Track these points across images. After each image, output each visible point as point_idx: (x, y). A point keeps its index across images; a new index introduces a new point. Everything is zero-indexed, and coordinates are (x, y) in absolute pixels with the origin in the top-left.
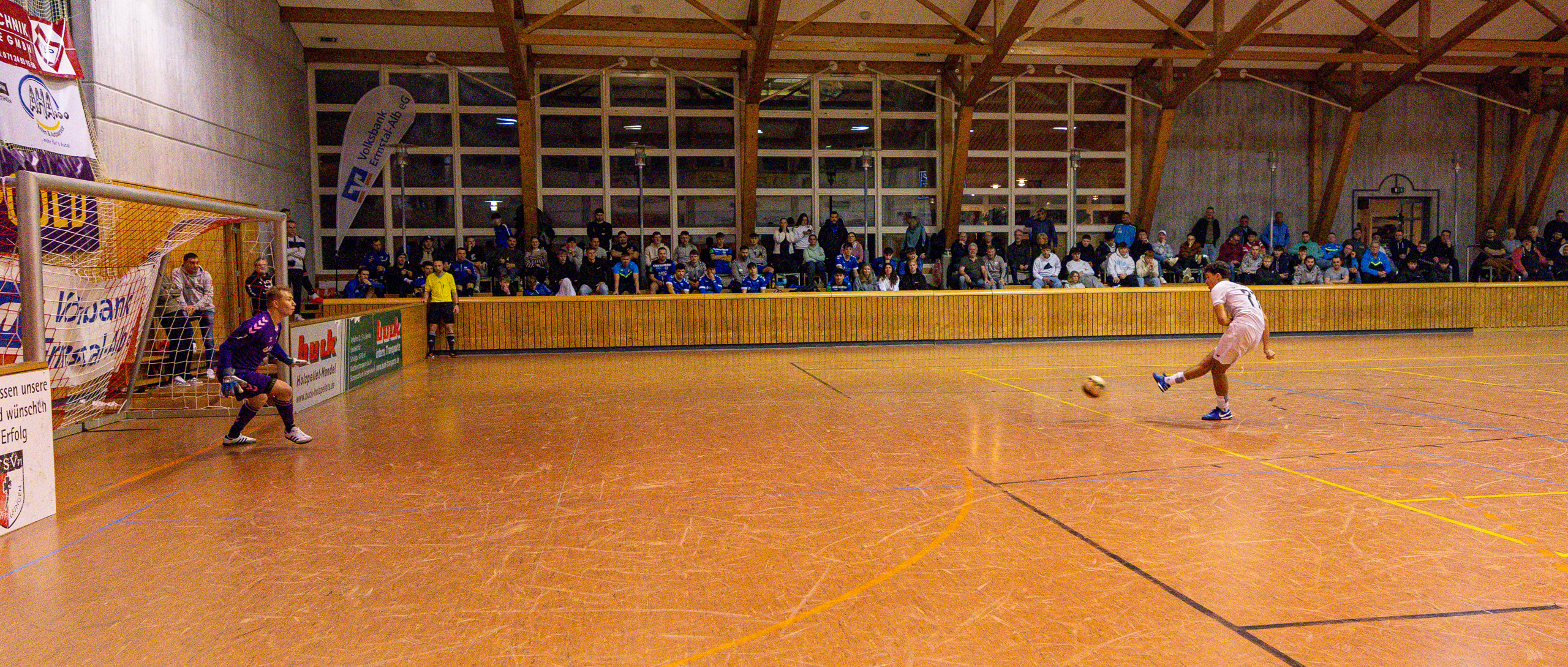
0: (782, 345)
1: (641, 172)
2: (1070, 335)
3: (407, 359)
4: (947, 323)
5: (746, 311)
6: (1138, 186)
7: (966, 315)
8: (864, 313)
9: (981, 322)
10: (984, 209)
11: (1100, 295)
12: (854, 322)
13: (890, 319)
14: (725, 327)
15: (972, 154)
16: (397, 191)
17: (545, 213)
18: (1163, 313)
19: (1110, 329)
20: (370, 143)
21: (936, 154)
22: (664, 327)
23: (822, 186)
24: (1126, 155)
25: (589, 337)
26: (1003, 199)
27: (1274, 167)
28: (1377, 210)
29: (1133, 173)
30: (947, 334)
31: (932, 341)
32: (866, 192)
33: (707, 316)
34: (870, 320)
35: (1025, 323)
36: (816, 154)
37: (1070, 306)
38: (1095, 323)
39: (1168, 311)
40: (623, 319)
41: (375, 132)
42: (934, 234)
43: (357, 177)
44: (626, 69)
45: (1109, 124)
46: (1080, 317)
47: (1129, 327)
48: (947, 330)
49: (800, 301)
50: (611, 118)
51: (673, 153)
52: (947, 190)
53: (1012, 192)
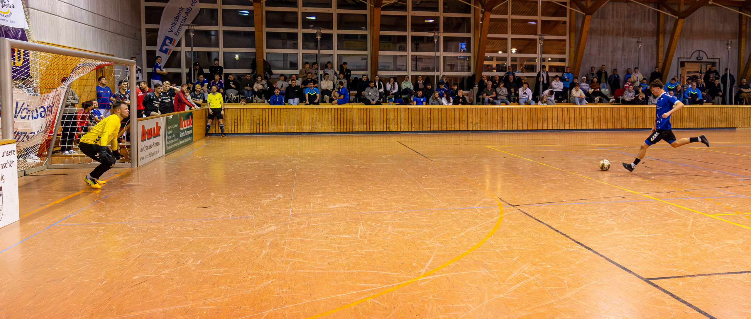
0: (392, 132)
1: (319, 41)
2: (539, 128)
3: (195, 137)
4: (476, 122)
5: (374, 115)
6: (573, 54)
7: (486, 118)
8: (435, 116)
9: (494, 121)
10: (494, 64)
11: (554, 109)
12: (429, 121)
13: (448, 119)
14: (362, 122)
15: (489, 35)
16: (189, 49)
17: (267, 62)
18: (585, 118)
19: (558, 126)
20: (174, 23)
21: (471, 35)
22: (331, 123)
23: (412, 51)
24: (566, 38)
25: (292, 127)
26: (505, 59)
27: (640, 45)
28: (689, 68)
29: (570, 48)
30: (476, 128)
31: (469, 131)
32: (435, 54)
33: (354, 117)
34: (437, 120)
35: (516, 122)
36: (409, 34)
37: (539, 114)
38: (551, 124)
39: (588, 117)
40: (310, 118)
41: (178, 18)
42: (469, 76)
43: (168, 41)
45: (558, 22)
46: (544, 120)
47: (568, 125)
48: (476, 125)
49: (402, 110)
50: (303, 13)
51: (335, 32)
52: (476, 53)
53: (510, 56)
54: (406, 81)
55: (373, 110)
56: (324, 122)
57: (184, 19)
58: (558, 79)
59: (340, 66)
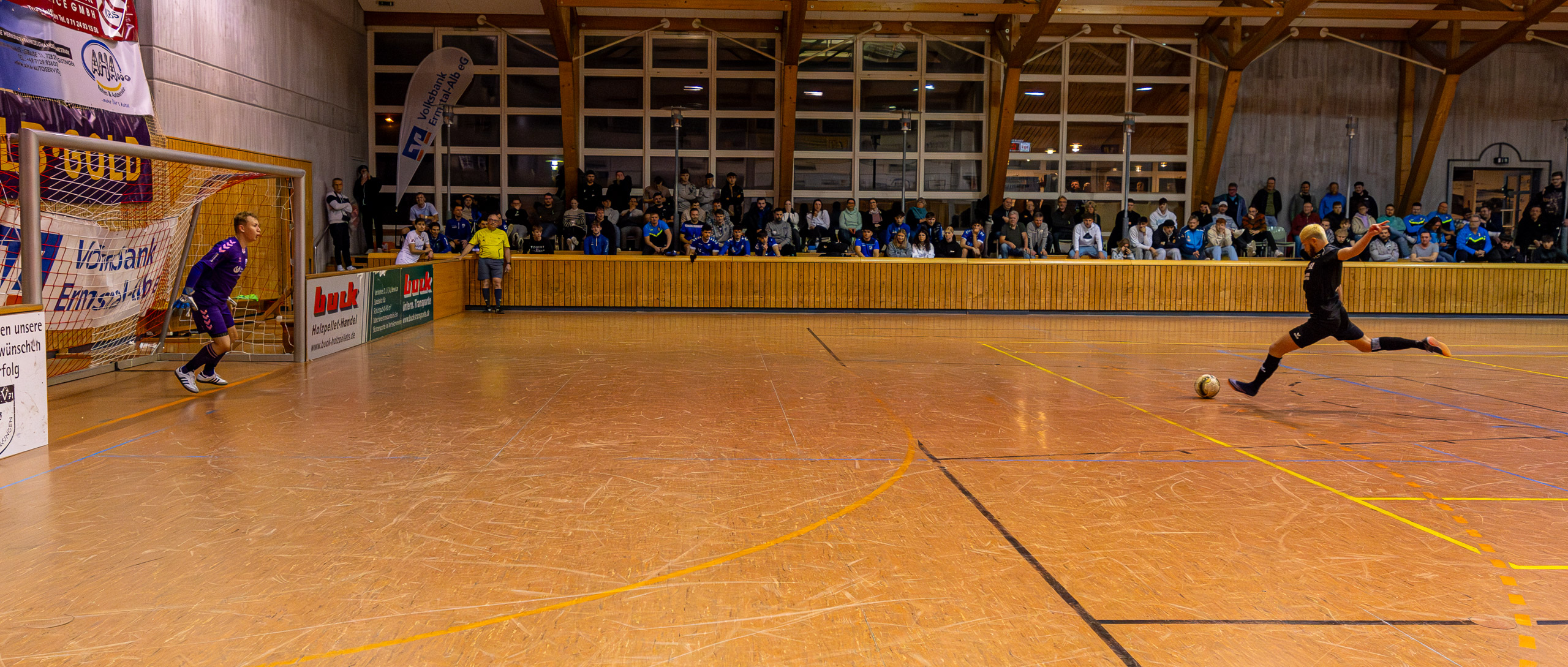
0: (809, 310)
1: (677, 133)
2: (1113, 308)
3: (439, 313)
4: (980, 292)
5: (773, 276)
6: (1201, 153)
7: (1001, 285)
8: (894, 281)
9: (1017, 292)
10: (1039, 175)
12: (883, 288)
13: (921, 285)
14: (751, 291)
15: (1021, 118)
16: (448, 150)
18: (1217, 288)
19: (1157, 303)
20: (429, 103)
21: (982, 117)
22: (690, 290)
23: (861, 150)
24: (1189, 119)
25: (617, 296)
26: (1054, 165)
27: (1353, 133)
29: (1196, 140)
30: (980, 305)
31: (965, 311)
32: (904, 156)
33: (735, 279)
35: (1065, 295)
36: (857, 116)
37: (1113, 278)
38: (1140, 299)
40: (651, 280)
41: (435, 93)
42: (979, 201)
43: (417, 136)
44: (666, 30)
45: (1170, 87)
46: (1124, 289)
47: (1179, 302)
48: (980, 299)
49: (829, 266)
50: (653, 79)
51: (713, 115)
52: (992, 154)
53: (1063, 158)
54: (849, 209)
55: (773, 265)
56: (679, 289)
57: (447, 95)
58: (1164, 206)
59: (723, 182)
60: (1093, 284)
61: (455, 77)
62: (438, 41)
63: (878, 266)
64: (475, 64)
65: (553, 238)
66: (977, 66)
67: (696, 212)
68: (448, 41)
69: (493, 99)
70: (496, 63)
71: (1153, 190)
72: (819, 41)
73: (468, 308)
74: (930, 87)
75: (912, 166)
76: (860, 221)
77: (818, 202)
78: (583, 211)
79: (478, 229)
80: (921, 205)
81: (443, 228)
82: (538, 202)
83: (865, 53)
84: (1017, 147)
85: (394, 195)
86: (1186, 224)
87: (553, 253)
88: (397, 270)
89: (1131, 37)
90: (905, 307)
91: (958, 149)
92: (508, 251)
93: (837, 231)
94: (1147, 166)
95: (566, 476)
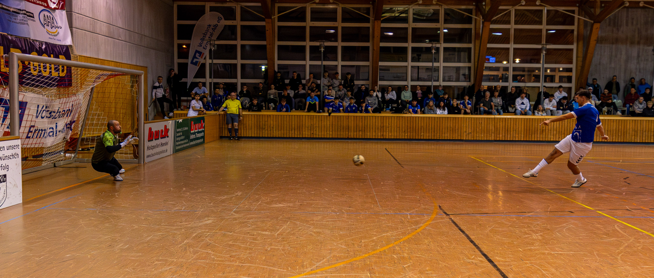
0: (386, 139)
1: (322, 53)
2: (536, 140)
3: (207, 140)
4: (470, 131)
6: (580, 64)
7: (480, 128)
8: (428, 125)
9: (488, 131)
12: (422, 129)
13: (441, 128)
14: (358, 130)
19: (557, 137)
20: (203, 39)
21: (471, 46)
22: (328, 129)
23: (411, 61)
24: (574, 46)
25: (293, 132)
26: (507, 69)
29: (577, 57)
30: (470, 137)
31: (462, 140)
32: (433, 64)
33: (350, 124)
35: (512, 133)
36: (410, 45)
40: (309, 124)
41: (206, 34)
42: (469, 86)
43: (197, 55)
44: (317, 4)
45: (565, 31)
46: (542, 131)
48: (470, 135)
49: (396, 118)
50: (311, 27)
51: (340, 44)
52: (476, 63)
53: (511, 66)
54: (406, 90)
55: (369, 118)
56: (323, 129)
57: (211, 35)
58: (561, 89)
59: (344, 76)
60: (525, 128)
61: (216, 26)
62: (207, 9)
63: (420, 118)
64: (225, 19)
65: (262, 104)
66: (469, 20)
67: (330, 91)
68: (212, 9)
69: (233, 37)
70: (235, 19)
71: (556, 82)
72: (391, 9)
73: (221, 137)
74: (446, 31)
75: (437, 70)
76: (411, 96)
77: (390, 88)
78: (277, 91)
79: (226, 99)
80: (441, 88)
81: (210, 99)
82: (255, 86)
83: (414, 14)
84: (488, 60)
85: (186, 83)
86: (572, 99)
87: (261, 111)
88: (187, 120)
89: (545, 6)
90: (433, 138)
91: (459, 61)
92: (241, 110)
93: (400, 101)
94: (553, 70)
95: (267, 221)
